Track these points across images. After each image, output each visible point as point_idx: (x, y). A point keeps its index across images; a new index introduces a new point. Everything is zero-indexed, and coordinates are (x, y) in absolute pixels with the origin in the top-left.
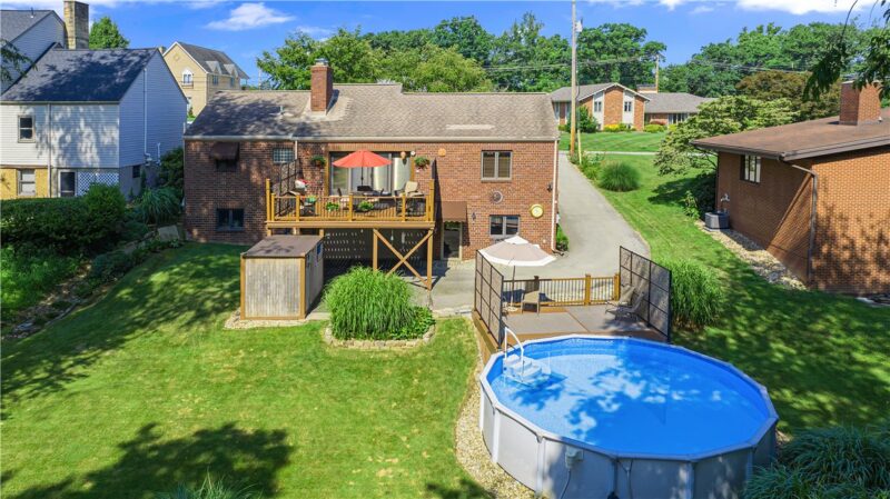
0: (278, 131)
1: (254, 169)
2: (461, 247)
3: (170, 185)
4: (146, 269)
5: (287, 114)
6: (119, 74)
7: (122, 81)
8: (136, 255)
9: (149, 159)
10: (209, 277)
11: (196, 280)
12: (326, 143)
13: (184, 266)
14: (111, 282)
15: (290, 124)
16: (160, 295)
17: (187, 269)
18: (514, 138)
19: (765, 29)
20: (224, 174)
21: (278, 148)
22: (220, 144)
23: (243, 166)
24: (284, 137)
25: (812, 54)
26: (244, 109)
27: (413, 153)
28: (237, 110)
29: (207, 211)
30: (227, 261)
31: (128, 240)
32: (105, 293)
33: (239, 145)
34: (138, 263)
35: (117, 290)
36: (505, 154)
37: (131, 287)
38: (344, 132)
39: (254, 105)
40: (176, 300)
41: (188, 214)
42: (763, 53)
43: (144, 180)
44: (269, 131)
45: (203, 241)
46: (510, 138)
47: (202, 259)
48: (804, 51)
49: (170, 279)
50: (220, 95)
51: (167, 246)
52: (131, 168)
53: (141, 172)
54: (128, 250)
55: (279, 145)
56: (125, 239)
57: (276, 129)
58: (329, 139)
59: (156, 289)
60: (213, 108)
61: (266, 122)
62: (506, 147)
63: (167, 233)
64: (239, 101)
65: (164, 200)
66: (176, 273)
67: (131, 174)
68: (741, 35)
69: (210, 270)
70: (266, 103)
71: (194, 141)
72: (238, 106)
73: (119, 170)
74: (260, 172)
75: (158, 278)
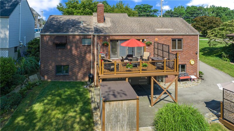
0: (83, 31)
1: (73, 48)
2: (164, 79)
3: (33, 55)
4: (28, 102)
5: (84, 24)
6: (7, 5)
7: (9, 8)
8: (21, 93)
9: (22, 44)
10: (65, 104)
11: (59, 108)
12: (109, 36)
13: (49, 98)
14: (10, 112)
15: (87, 28)
16: (43, 121)
17: (52, 100)
18: (184, 34)
19: (180, 7)
20: (60, 50)
21: (84, 38)
22: (58, 37)
23: (69, 47)
24: (87, 34)
25: (194, 13)
26: (64, 22)
27: (145, 40)
28: (61, 22)
29: (52, 67)
30: (69, 93)
31: (16, 85)
32: (7, 120)
33: (67, 37)
34: (23, 98)
35: (14, 117)
36: (180, 40)
37: (23, 115)
38: (115, 32)
39: (68, 21)
40: (54, 124)
41: (42, 69)
42: (182, 13)
43: (19, 53)
44: (79, 31)
45: (49, 80)
46: (182, 34)
47: (56, 93)
48: (192, 13)
49: (45, 108)
50: (52, 17)
51: (34, 85)
52: (14, 48)
53: (18, 50)
54: (17, 90)
55: (85, 37)
56: (15, 85)
57: (82, 31)
58: (110, 34)
59: (39, 115)
60: (50, 21)
61: (77, 28)
62: (181, 37)
63: (33, 78)
64: (61, 19)
65: (32, 63)
66: (47, 104)
67: (14, 51)
68: (175, 9)
69: (63, 99)
70: (73, 21)
71: (45, 35)
72: (61, 21)
73: (8, 49)
74: (76, 49)
75: (38, 107)
